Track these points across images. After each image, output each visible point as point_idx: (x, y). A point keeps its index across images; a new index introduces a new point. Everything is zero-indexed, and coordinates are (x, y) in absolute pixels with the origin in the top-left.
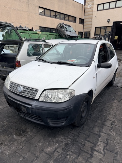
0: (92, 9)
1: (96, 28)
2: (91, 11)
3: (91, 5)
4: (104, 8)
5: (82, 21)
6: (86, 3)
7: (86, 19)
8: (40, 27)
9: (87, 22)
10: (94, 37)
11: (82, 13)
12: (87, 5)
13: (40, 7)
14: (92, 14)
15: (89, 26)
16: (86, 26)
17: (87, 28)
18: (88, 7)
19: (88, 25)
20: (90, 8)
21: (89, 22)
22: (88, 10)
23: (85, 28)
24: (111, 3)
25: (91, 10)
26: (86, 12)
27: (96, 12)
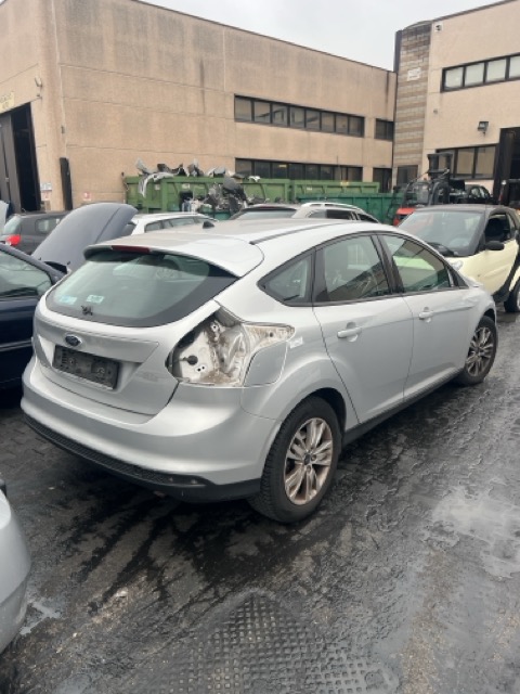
0: (423, 84)
1: (438, 151)
2: (420, 93)
3: (419, 69)
4: (467, 82)
5: (386, 129)
6: (402, 65)
7: (403, 120)
8: (238, 160)
9: (406, 131)
11: (387, 101)
12: (406, 72)
14: (424, 104)
16: (402, 146)
17: (405, 153)
18: (408, 80)
20: (417, 82)
21: (414, 130)
22: (409, 87)
23: (401, 154)
24: (490, 63)
25: (419, 87)
26: (404, 96)
27: (439, 95)
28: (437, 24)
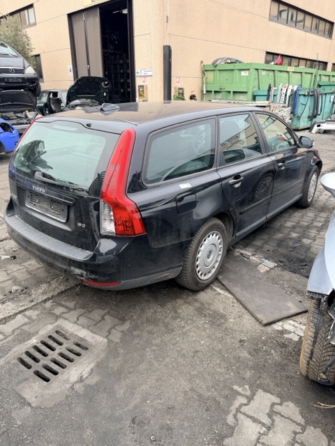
8: (268, 53)
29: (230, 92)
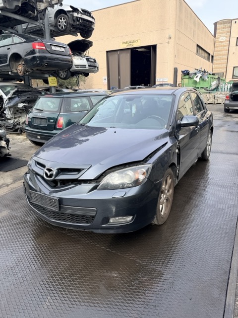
1: (234, 67)
2: (225, 46)
3: (225, 37)
5: (212, 59)
6: (217, 35)
7: (218, 56)
9: (219, 60)
10: (231, 80)
12: (219, 38)
13: (198, 45)
14: (227, 50)
15: (223, 65)
16: (217, 65)
17: (218, 68)
19: (220, 64)
20: (224, 42)
21: (222, 59)
22: (220, 43)
23: (215, 68)
25: (225, 44)
26: (218, 47)
27: (235, 47)
28: (235, 21)
29: (199, 88)
